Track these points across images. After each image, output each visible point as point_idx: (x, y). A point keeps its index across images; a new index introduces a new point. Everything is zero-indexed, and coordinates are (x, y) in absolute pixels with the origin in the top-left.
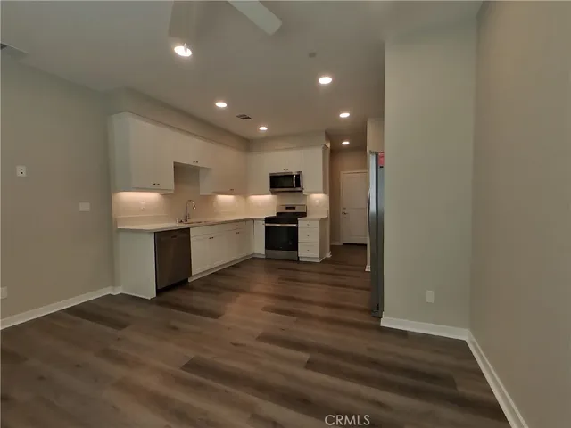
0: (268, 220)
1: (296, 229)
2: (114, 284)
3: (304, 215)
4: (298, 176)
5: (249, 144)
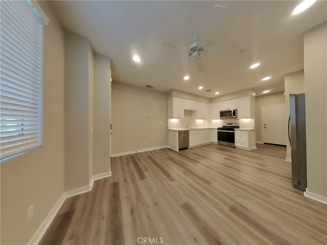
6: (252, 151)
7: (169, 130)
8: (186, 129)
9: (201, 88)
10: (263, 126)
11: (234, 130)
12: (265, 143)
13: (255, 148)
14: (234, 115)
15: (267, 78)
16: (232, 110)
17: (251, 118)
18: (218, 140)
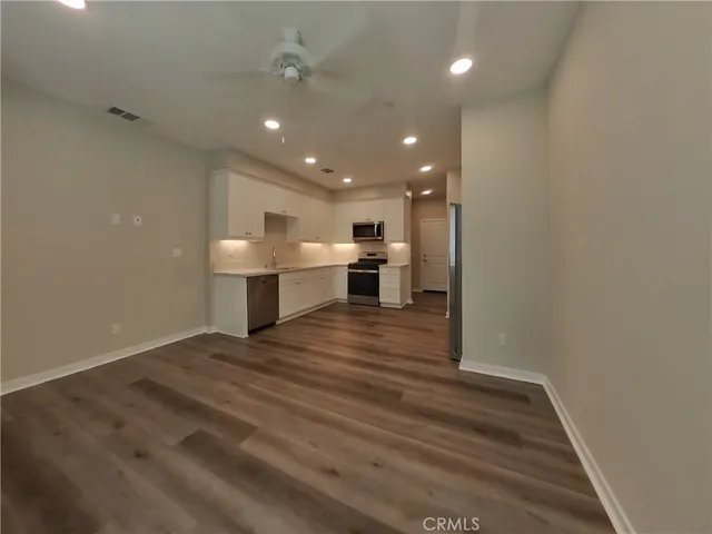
0: (350, 266)
1: (378, 275)
2: (209, 323)
3: (384, 261)
4: (379, 226)
5: (334, 195)
6: (407, 308)
7: (216, 274)
8: (271, 271)
9: (311, 160)
10: (423, 258)
11: (378, 269)
12: (425, 291)
13: (410, 301)
14: (379, 234)
15: (426, 169)
16: (376, 223)
17: (405, 241)
18: (350, 292)
